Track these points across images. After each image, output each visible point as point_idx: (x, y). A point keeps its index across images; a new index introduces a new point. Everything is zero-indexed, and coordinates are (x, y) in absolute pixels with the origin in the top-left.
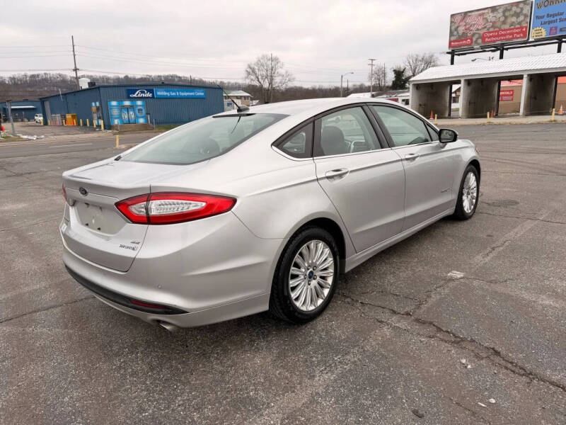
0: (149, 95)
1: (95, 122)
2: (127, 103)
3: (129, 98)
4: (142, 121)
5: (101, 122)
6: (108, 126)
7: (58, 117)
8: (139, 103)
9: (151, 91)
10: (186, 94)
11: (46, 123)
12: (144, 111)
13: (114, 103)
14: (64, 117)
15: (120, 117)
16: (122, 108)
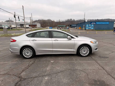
0: (95, 23)
1: (83, 29)
2: (90, 25)
3: (90, 24)
4: (92, 29)
5: (84, 29)
6: (85, 29)
7: (78, 27)
8: (92, 25)
9: (96, 23)
10: (104, 23)
11: (77, 28)
12: (93, 27)
13: (87, 25)
14: (79, 27)
15: (88, 28)
16: (89, 26)
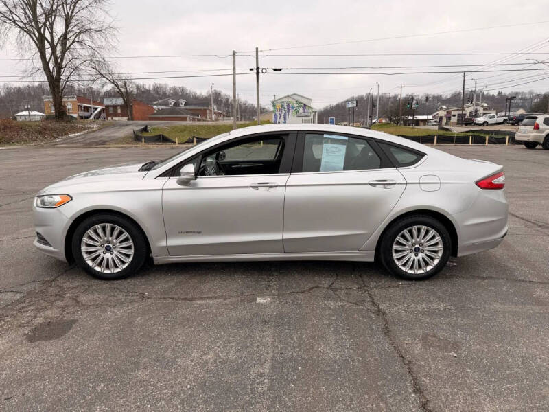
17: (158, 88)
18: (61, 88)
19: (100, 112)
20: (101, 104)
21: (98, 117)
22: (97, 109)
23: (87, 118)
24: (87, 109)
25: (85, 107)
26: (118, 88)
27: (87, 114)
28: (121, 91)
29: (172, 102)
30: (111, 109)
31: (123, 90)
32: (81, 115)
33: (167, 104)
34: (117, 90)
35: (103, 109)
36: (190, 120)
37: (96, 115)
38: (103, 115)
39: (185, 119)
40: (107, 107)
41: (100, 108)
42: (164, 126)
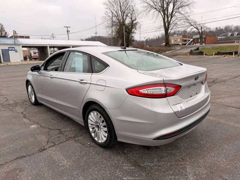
17: (227, 27)
18: (169, 33)
19: (192, 41)
20: (192, 38)
21: (190, 44)
22: (190, 40)
23: (185, 44)
24: (185, 41)
25: (185, 40)
26: (198, 30)
27: (185, 43)
28: (199, 31)
29: (230, 34)
30: (196, 40)
31: (200, 31)
32: (183, 43)
33: (226, 35)
34: (198, 31)
35: (193, 40)
36: (237, 43)
37: (189, 43)
38: (192, 43)
39: (234, 42)
40: (194, 39)
41: (191, 40)
42: (209, 47)
